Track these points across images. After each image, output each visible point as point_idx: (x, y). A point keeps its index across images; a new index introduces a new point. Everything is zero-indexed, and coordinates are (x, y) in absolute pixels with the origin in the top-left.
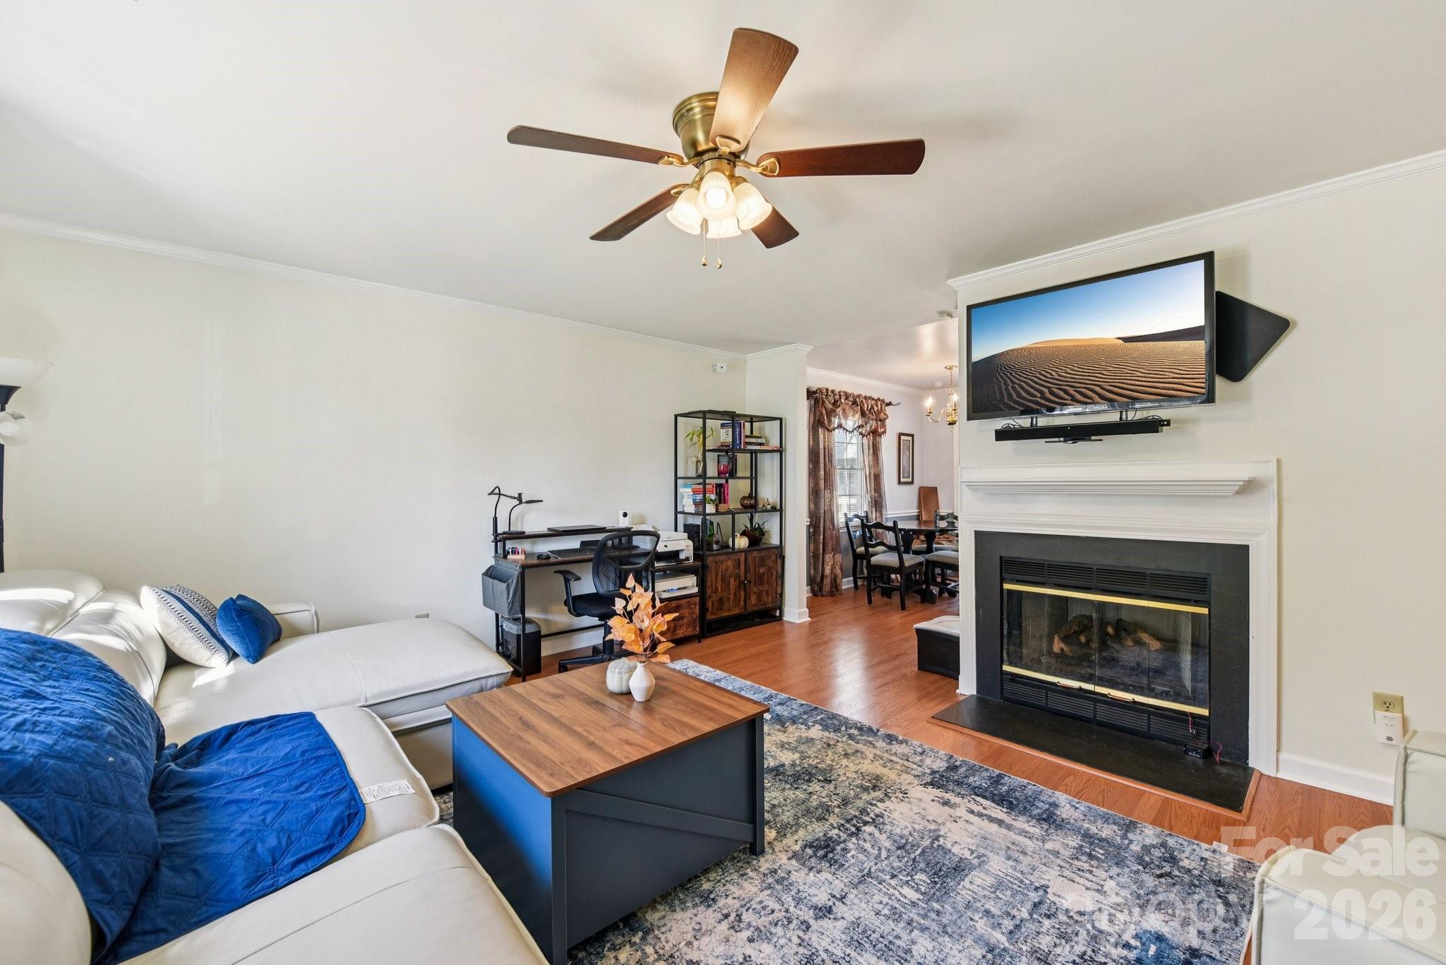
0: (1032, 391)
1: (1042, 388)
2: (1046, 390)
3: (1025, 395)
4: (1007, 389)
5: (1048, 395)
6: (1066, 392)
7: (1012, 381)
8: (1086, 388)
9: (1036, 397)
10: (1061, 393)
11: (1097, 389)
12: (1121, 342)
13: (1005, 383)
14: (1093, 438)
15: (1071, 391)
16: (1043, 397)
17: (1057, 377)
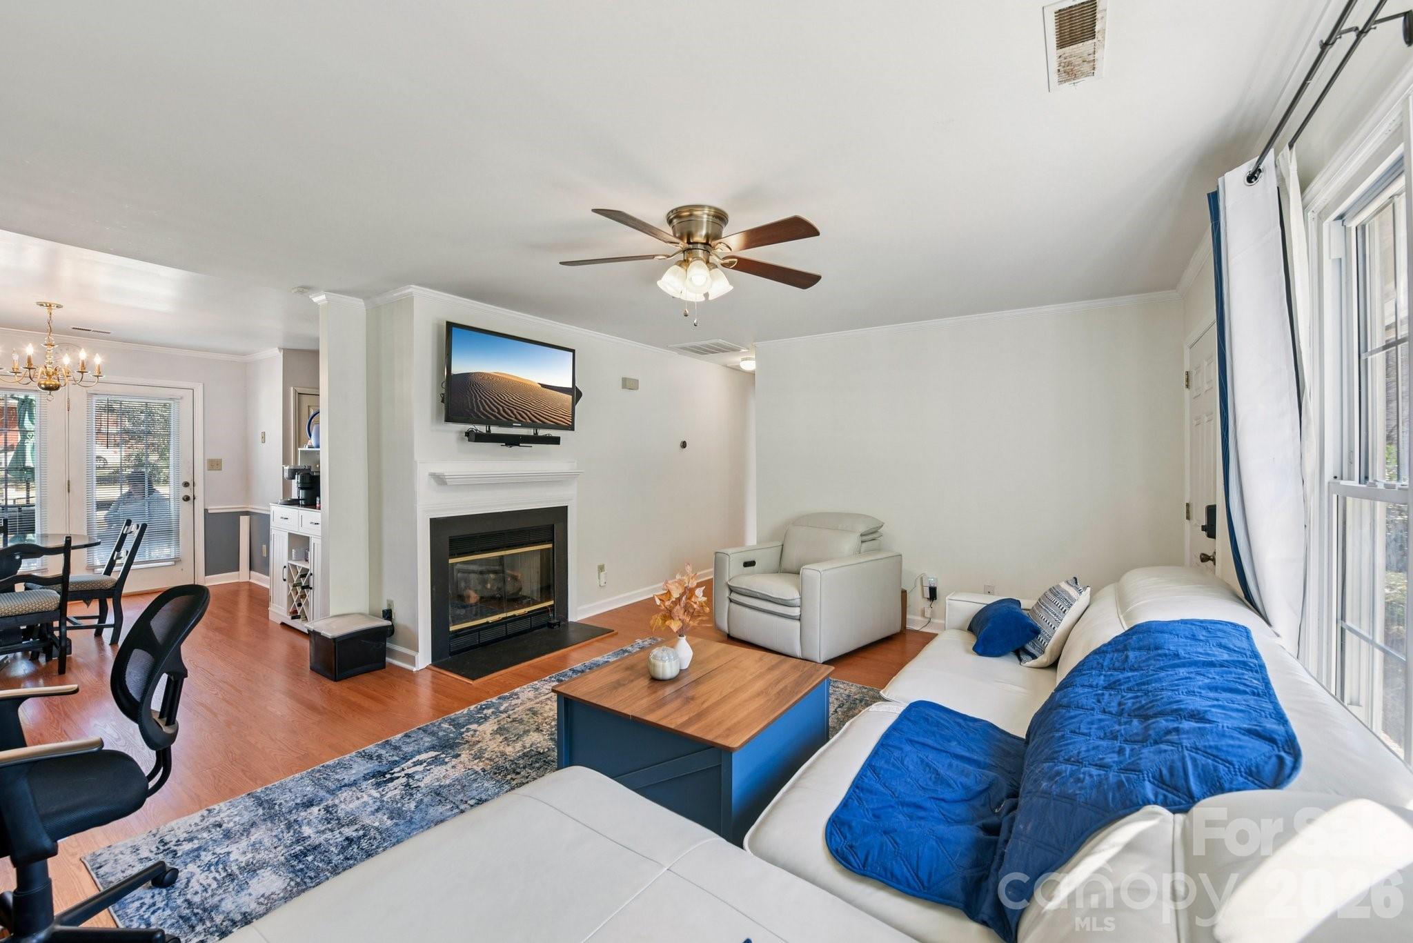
0: (494, 408)
1: (499, 406)
2: (501, 408)
3: (488, 409)
4: (476, 401)
5: (502, 412)
6: (512, 412)
7: (480, 397)
8: (523, 412)
9: (494, 411)
10: (509, 412)
11: (528, 413)
12: (540, 386)
13: (475, 396)
14: (521, 445)
15: (515, 411)
16: (499, 413)
17: (507, 400)
